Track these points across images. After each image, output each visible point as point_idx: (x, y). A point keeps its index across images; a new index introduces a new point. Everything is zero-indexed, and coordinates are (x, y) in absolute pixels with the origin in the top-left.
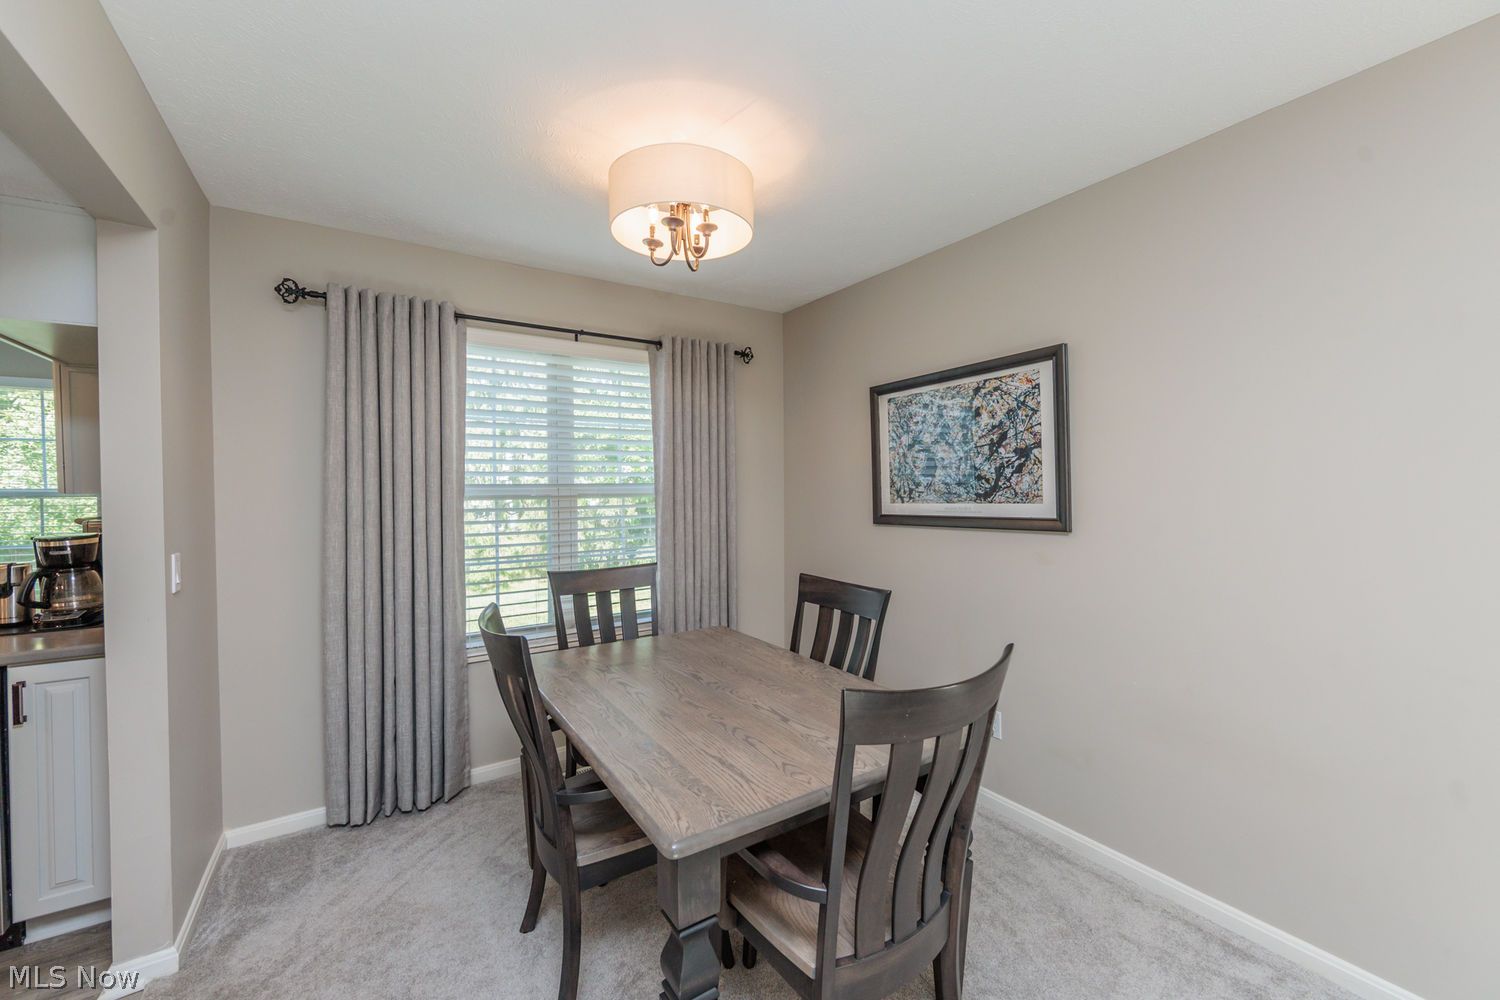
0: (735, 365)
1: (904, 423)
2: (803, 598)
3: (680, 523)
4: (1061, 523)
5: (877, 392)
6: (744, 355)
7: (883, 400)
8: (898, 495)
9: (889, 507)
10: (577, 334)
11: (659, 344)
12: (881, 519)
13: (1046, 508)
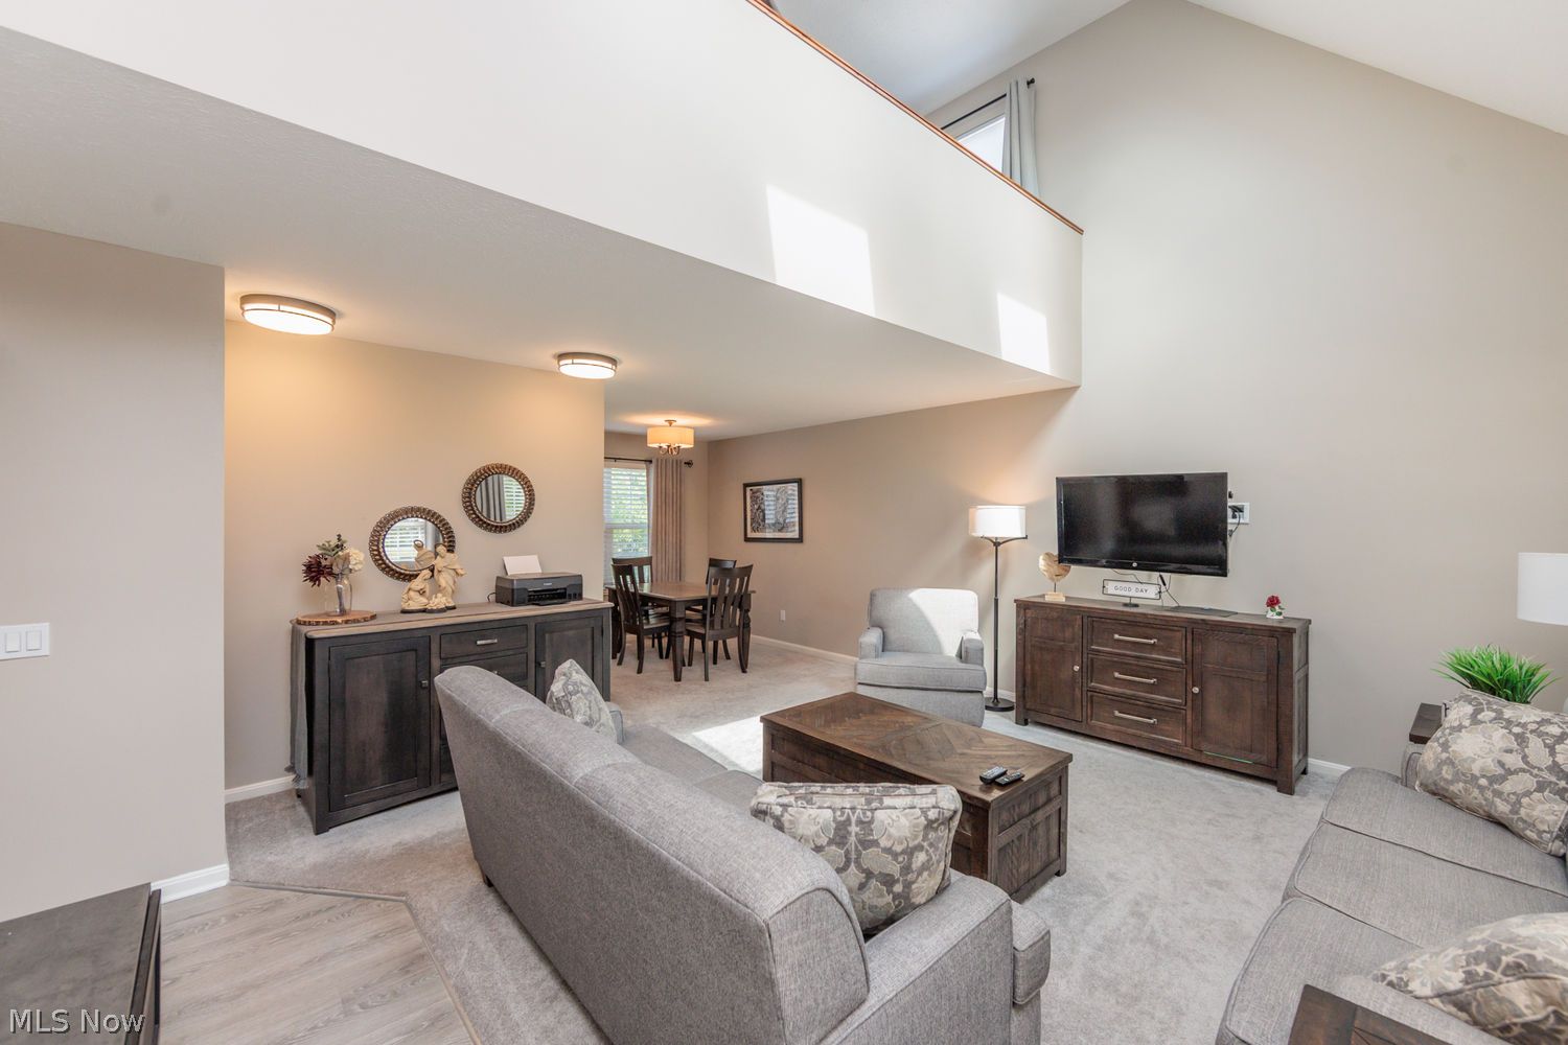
0: (685, 468)
1: (755, 499)
2: (710, 565)
3: (660, 543)
4: (800, 540)
5: (746, 486)
6: (689, 464)
7: (748, 489)
8: (753, 530)
9: (750, 535)
10: (616, 459)
11: (651, 461)
12: (747, 540)
13: (796, 535)
